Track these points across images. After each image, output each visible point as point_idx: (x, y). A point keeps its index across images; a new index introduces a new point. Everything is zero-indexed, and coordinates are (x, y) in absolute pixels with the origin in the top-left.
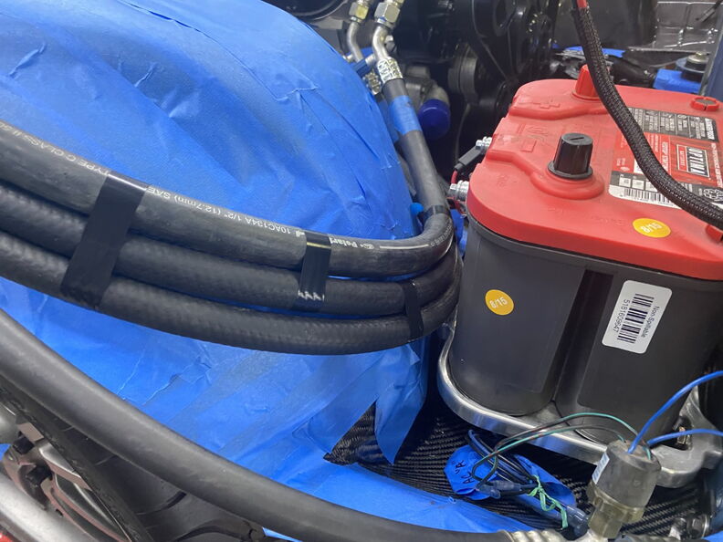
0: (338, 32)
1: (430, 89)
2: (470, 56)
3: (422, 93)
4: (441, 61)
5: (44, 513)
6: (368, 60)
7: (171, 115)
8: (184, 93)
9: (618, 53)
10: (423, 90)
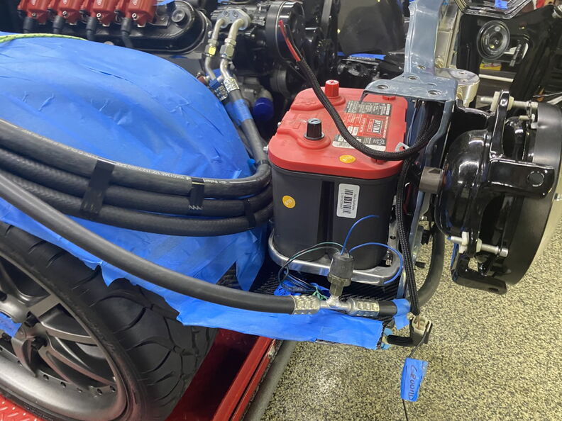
0: (200, 60)
1: (259, 91)
2: (281, 70)
3: (255, 94)
4: (265, 74)
5: (35, 379)
6: (219, 79)
7: (119, 123)
8: (124, 112)
9: (381, 57)
10: (255, 92)
